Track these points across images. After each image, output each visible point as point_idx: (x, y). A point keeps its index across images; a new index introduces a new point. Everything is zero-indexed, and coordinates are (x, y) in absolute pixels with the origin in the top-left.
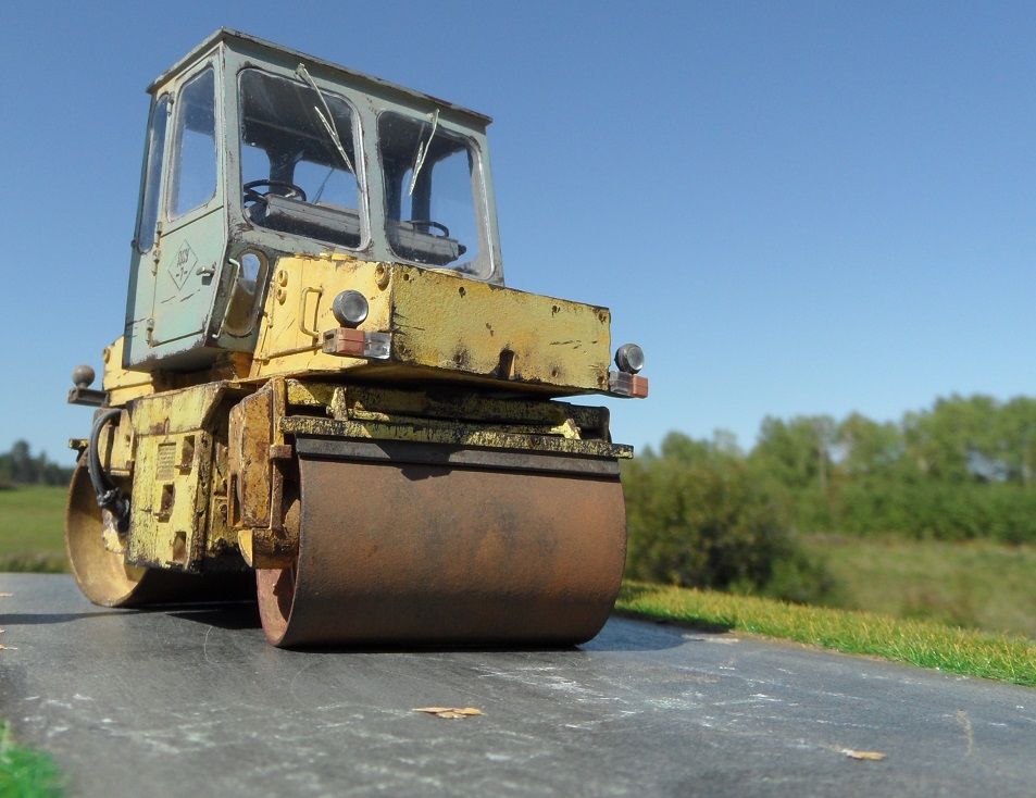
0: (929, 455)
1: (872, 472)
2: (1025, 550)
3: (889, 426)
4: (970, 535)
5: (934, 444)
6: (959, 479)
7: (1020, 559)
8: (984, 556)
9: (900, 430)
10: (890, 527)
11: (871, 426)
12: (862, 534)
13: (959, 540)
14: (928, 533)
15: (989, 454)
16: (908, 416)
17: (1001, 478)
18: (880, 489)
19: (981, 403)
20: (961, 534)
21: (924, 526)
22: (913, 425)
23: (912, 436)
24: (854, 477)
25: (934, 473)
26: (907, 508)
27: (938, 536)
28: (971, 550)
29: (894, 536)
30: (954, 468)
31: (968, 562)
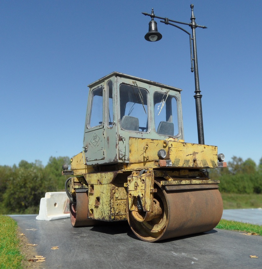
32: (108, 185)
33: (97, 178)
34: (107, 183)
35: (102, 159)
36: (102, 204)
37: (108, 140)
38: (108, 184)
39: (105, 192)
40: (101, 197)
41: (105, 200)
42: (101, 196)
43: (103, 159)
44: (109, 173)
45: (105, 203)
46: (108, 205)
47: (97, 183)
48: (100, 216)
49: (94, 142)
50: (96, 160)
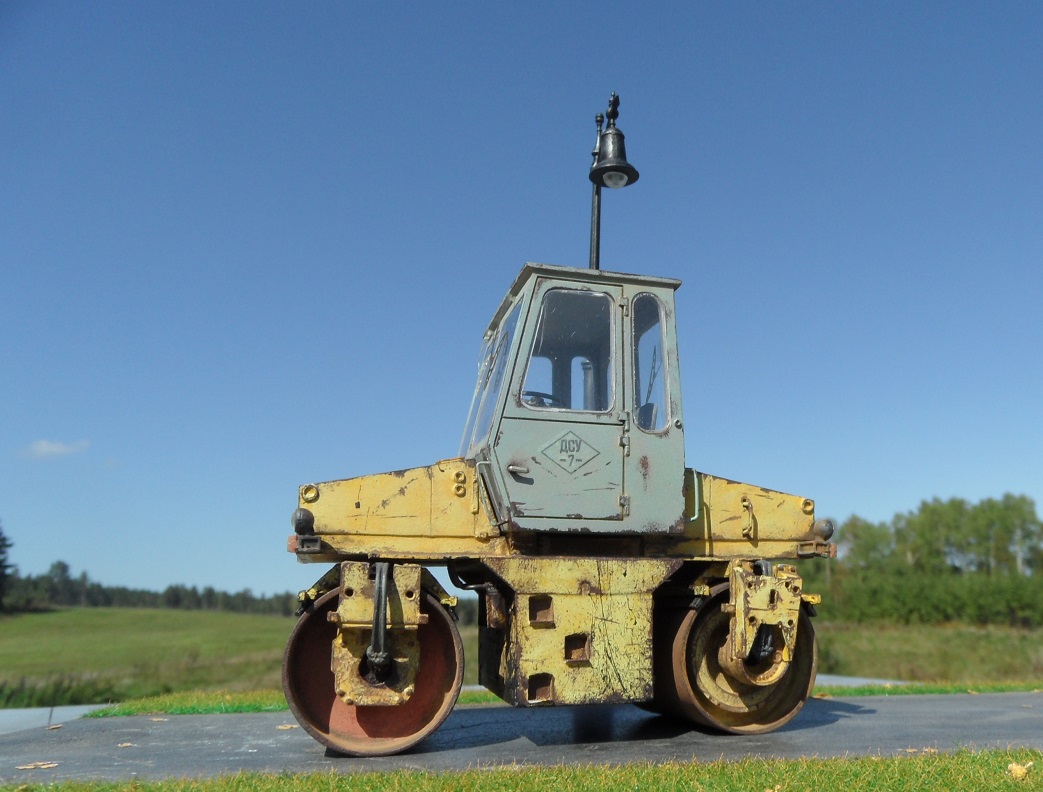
0: (915, 551)
1: (867, 568)
2: (991, 628)
3: (883, 525)
4: (947, 618)
5: (920, 542)
6: (938, 571)
7: (988, 636)
8: (959, 635)
9: (892, 530)
10: (883, 615)
11: (868, 527)
12: (860, 621)
13: (939, 623)
14: (915, 617)
15: (962, 548)
16: (898, 517)
17: (973, 568)
18: (874, 583)
19: (957, 505)
20: (941, 617)
21: (911, 611)
22: (902, 524)
23: (900, 535)
24: (853, 572)
25: (919, 566)
26: (896, 597)
27: (923, 620)
28: (949, 630)
29: (887, 622)
30: (935, 561)
31: (947, 641)
32: (637, 597)
33: (578, 574)
34: (631, 590)
35: (610, 518)
36: (602, 652)
37: (644, 463)
38: (640, 593)
39: (619, 615)
40: (597, 633)
41: (620, 642)
42: (597, 631)
43: (619, 518)
44: (645, 562)
45: (622, 650)
46: (637, 656)
47: (575, 590)
48: (596, 690)
49: (569, 460)
50: (579, 517)
